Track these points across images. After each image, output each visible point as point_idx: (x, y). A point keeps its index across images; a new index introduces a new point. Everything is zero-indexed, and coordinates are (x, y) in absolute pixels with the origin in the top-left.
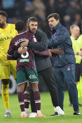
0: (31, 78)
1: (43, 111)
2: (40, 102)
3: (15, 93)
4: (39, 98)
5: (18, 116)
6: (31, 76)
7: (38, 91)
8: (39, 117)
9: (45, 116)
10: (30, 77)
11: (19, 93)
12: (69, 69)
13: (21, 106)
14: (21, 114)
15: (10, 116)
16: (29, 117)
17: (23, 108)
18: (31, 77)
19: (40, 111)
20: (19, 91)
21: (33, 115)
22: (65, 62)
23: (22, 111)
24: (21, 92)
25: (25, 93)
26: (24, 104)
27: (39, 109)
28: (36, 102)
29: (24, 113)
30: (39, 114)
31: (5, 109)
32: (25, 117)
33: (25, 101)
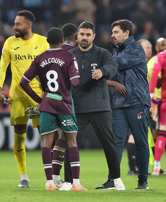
0: (65, 125)
1: (83, 180)
2: (78, 165)
3: (38, 148)
4: (77, 159)
5: (41, 188)
6: (65, 121)
7: (76, 146)
8: (77, 190)
9: (85, 190)
10: (63, 123)
11: (45, 148)
12: (140, 117)
13: (46, 170)
14: (47, 184)
15: (28, 187)
16: (60, 189)
17: (49, 174)
18: (65, 123)
19: (78, 180)
20: (44, 146)
21: (67, 186)
22: (135, 100)
23: (48, 179)
24: (47, 147)
25: (54, 149)
26: (51, 167)
27: (77, 177)
28: (72, 166)
29: (51, 182)
30: (76, 185)
31: (19, 175)
32: (53, 190)
33: (53, 163)
